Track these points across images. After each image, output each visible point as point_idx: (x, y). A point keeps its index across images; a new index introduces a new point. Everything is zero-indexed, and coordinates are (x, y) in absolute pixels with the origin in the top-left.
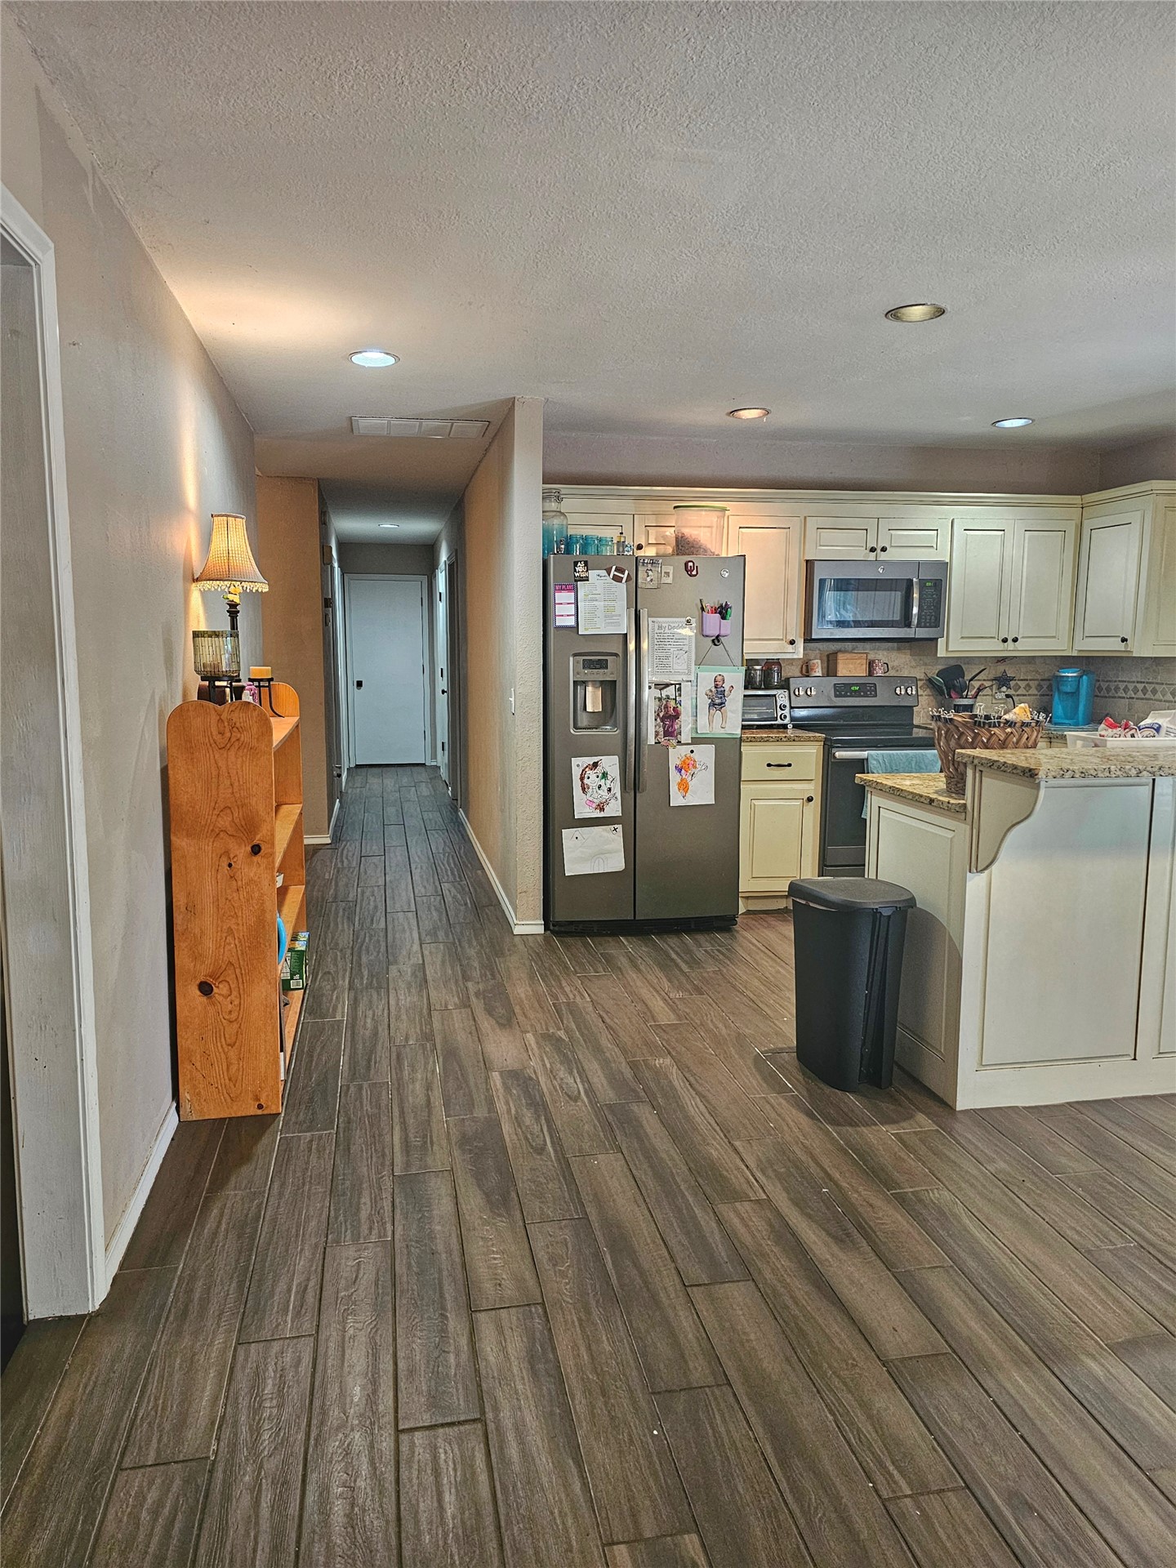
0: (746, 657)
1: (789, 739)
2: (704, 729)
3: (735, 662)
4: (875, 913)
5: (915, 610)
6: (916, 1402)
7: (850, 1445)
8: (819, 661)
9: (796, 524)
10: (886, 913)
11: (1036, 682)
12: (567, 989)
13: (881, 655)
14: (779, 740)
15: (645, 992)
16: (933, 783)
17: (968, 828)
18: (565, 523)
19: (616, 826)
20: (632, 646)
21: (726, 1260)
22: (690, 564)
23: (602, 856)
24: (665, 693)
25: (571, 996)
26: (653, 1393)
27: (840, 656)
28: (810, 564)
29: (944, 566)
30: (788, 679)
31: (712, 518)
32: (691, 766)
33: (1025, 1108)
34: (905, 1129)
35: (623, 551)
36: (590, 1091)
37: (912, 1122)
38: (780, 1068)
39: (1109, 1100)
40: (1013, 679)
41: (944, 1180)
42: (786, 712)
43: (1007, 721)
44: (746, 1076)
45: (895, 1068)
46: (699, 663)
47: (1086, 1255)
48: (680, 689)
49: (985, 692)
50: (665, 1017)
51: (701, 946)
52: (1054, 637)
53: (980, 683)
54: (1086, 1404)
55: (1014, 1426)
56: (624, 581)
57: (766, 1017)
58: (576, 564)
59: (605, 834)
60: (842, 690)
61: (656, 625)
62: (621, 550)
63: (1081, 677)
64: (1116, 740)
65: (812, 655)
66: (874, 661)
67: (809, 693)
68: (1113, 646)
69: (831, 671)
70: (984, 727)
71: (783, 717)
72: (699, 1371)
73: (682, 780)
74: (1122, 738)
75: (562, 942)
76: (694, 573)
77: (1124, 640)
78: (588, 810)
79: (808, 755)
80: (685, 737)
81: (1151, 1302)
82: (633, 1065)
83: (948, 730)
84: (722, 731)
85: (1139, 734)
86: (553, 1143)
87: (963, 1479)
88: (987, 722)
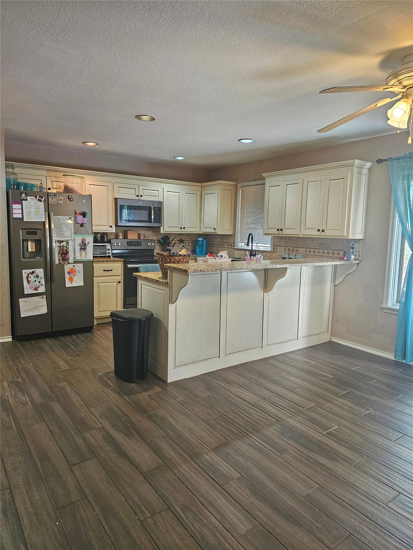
0: (94, 231)
1: (111, 261)
2: (78, 257)
3: (89, 233)
4: (140, 320)
5: (153, 217)
6: (152, 484)
7: (130, 506)
8: (121, 234)
9: (110, 185)
10: (144, 320)
11: (191, 242)
12: (23, 362)
13: (142, 232)
14: (108, 261)
15: (57, 359)
16: (157, 275)
17: (169, 289)
18: (16, 177)
19: (43, 296)
20: (47, 226)
21: (86, 452)
22: (70, 197)
23: (37, 308)
24: (62, 244)
25: (24, 364)
26: (57, 509)
27: (128, 232)
28: (116, 199)
29: (161, 203)
30: (110, 240)
31: (79, 180)
32: (74, 272)
33: (188, 378)
34: (151, 392)
35: (42, 190)
36: (32, 400)
37: (154, 389)
38: (108, 379)
39: (213, 371)
40: (184, 240)
41: (163, 407)
42: (110, 251)
43: (179, 255)
44: (96, 384)
45: (148, 372)
46: (75, 233)
47: (205, 422)
48: (68, 243)
49: (176, 245)
50: (64, 366)
51: (79, 338)
52: (195, 228)
53: (175, 242)
54: (205, 470)
55: (183, 483)
56: (43, 201)
57: (105, 361)
58: (21, 194)
59: (38, 299)
60: (130, 243)
61: (57, 219)
62: (41, 189)
63: (204, 240)
64: (211, 260)
65: (119, 231)
66: (140, 234)
67: (118, 245)
68: (212, 231)
69: (125, 237)
70: (172, 257)
71: (109, 253)
72: (75, 496)
73: (70, 277)
74: (212, 260)
75: (20, 344)
76: (72, 200)
77: (215, 229)
78: (30, 290)
79: (118, 267)
80: (71, 260)
81: (223, 432)
82: (51, 388)
83: (162, 257)
84: (86, 258)
85: (217, 258)
86: (15, 424)
87: (167, 506)
88: (174, 255)
